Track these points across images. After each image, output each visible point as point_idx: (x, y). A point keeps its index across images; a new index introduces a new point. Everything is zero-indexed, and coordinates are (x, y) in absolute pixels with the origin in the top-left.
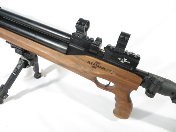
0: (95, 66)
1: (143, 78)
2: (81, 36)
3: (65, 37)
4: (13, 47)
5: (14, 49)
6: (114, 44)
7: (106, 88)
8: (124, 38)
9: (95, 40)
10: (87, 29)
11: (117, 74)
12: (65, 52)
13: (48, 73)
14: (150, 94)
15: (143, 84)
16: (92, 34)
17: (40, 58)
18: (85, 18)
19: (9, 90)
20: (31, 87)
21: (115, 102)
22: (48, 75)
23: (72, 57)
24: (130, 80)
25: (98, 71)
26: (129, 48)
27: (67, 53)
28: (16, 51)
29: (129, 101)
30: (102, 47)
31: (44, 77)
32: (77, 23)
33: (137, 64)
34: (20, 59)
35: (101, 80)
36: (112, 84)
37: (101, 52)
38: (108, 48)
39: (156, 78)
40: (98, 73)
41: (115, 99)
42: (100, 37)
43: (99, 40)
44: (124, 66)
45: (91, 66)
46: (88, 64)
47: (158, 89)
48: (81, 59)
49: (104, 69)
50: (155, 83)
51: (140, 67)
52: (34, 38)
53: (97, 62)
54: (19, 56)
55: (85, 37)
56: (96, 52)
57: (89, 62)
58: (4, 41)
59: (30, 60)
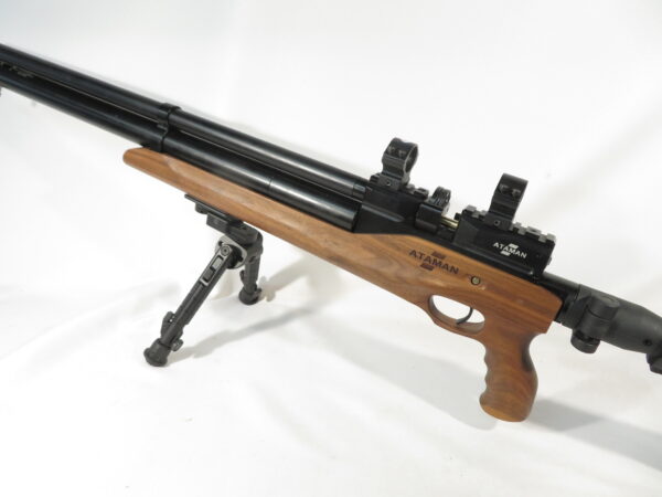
0: (430, 264)
1: (563, 299)
2: (394, 184)
3: (350, 185)
4: (201, 209)
5: (204, 217)
6: (483, 204)
7: (460, 327)
8: (509, 192)
9: (431, 194)
10: (409, 167)
11: (491, 287)
12: (349, 226)
13: (279, 288)
14: (585, 342)
15: (562, 316)
16: (422, 177)
17: (269, 240)
18: (406, 138)
21: (483, 370)
22: (279, 294)
23: (368, 237)
24: (527, 303)
25: (438, 278)
26: (526, 216)
27: (355, 227)
28: (210, 223)
29: (526, 366)
30: (450, 214)
31: (269, 300)
32: (386, 152)
33: (546, 259)
34: (220, 243)
35: (443, 304)
36: (478, 318)
37: (448, 226)
38: (467, 215)
39: (599, 297)
40: (439, 283)
41: (487, 360)
42: (446, 187)
43: (442, 195)
44: (510, 265)
45: (419, 264)
46: (411, 259)
47: (605, 329)
48: (394, 245)
49: (455, 271)
50: (596, 310)
51: (556, 268)
52: (267, 187)
53: (435, 254)
54: (218, 235)
55: (404, 188)
56: (434, 227)
57: (413, 253)
58: (183, 194)
59: (247, 246)
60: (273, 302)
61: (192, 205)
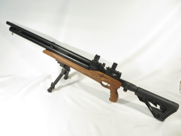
0: (101, 76)
1: (122, 83)
2: (95, 62)
3: (88, 61)
4: (59, 62)
5: (59, 64)
6: (111, 67)
7: (106, 87)
8: (114, 66)
9: (102, 64)
10: (98, 60)
11: (111, 81)
12: (88, 68)
14: (125, 90)
15: (122, 86)
16: (100, 61)
17: (71, 69)
18: (98, 55)
19: (56, 86)
20: (64, 84)
21: (110, 94)
22: (72, 78)
23: (91, 71)
24: (117, 84)
25: (102, 78)
26: (117, 69)
27: (88, 69)
28: (61, 65)
29: (117, 94)
30: (105, 68)
31: (70, 79)
32: (95, 57)
33: (120, 76)
34: (62, 69)
35: (103, 83)
36: (109, 85)
37: (105, 70)
38: (108, 68)
39: (127, 83)
40: (103, 80)
41: (110, 92)
42: (105, 63)
43: (104, 64)
44: (114, 77)
45: (100, 76)
46: (99, 76)
47: (128, 88)
48: (95, 73)
49: (105, 78)
50: (127, 85)
51: (122, 78)
52: (73, 60)
53: (102, 75)
54: (62, 68)
55: (98, 63)
56: (102, 70)
57: (99, 74)
58: (55, 59)
59: (68, 70)
60: (71, 79)
61: (57, 62)
